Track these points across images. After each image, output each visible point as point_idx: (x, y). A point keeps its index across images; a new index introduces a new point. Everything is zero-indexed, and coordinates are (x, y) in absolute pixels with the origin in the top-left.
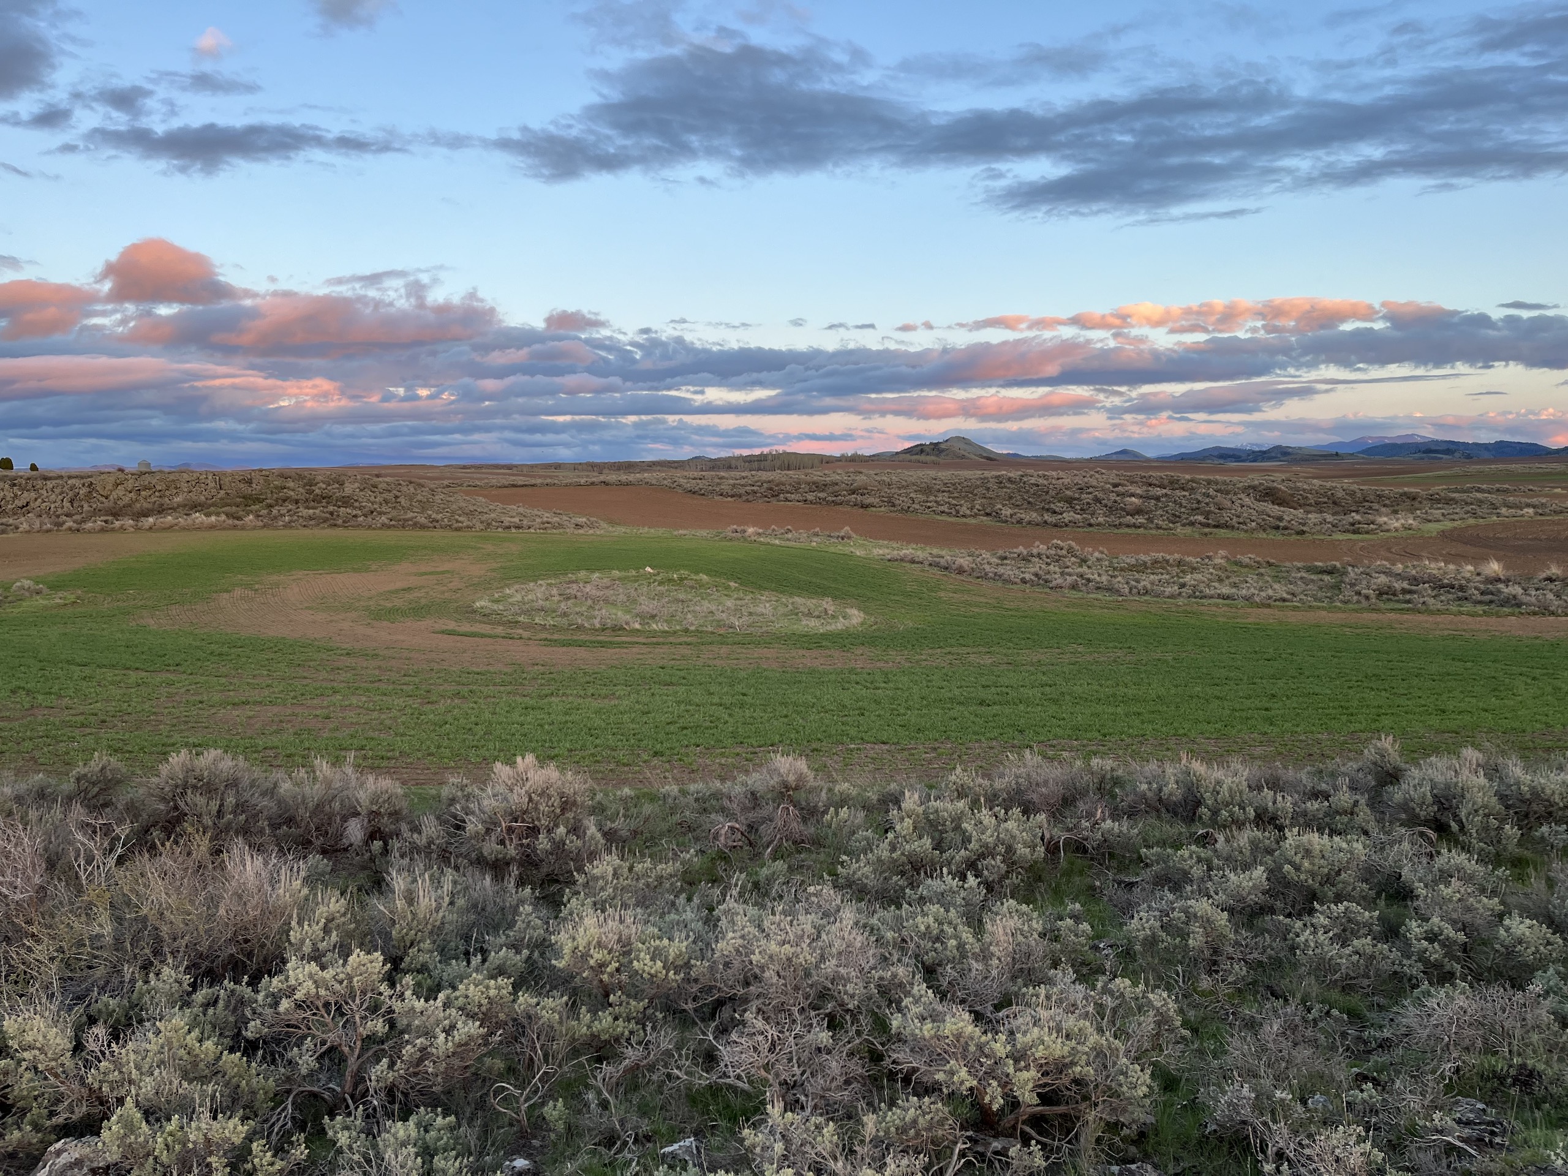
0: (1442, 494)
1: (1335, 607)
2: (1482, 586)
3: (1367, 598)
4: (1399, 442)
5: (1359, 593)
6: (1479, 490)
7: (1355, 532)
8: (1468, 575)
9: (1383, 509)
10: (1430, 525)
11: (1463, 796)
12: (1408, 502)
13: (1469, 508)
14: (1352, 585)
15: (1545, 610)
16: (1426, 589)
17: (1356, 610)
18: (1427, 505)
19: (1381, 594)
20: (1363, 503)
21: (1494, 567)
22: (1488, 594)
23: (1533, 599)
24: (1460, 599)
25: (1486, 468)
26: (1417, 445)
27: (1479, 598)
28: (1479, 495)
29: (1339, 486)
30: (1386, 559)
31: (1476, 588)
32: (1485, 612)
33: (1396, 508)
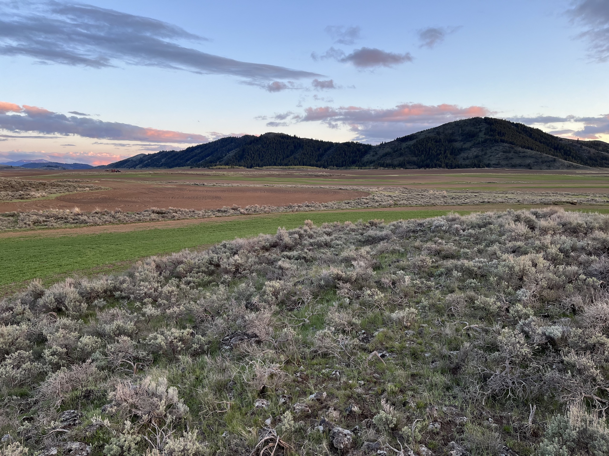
0: (55, 183)
1: (16, 230)
2: (73, 217)
3: (29, 225)
4: (37, 162)
5: (25, 224)
6: (69, 181)
7: (21, 199)
8: (68, 213)
9: (33, 189)
10: (52, 195)
11: (66, 297)
12: (42, 186)
13: (66, 188)
14: (22, 220)
15: (96, 224)
16: (52, 220)
17: (25, 231)
18: (50, 187)
19: (35, 223)
20: (24, 186)
21: (77, 210)
22: (75, 220)
23: (91, 221)
24: (65, 222)
25: (71, 173)
26: (44, 163)
27: (73, 221)
28: (69, 183)
29: (13, 180)
30: (36, 209)
31: (71, 218)
32: (75, 226)
33: (38, 188)
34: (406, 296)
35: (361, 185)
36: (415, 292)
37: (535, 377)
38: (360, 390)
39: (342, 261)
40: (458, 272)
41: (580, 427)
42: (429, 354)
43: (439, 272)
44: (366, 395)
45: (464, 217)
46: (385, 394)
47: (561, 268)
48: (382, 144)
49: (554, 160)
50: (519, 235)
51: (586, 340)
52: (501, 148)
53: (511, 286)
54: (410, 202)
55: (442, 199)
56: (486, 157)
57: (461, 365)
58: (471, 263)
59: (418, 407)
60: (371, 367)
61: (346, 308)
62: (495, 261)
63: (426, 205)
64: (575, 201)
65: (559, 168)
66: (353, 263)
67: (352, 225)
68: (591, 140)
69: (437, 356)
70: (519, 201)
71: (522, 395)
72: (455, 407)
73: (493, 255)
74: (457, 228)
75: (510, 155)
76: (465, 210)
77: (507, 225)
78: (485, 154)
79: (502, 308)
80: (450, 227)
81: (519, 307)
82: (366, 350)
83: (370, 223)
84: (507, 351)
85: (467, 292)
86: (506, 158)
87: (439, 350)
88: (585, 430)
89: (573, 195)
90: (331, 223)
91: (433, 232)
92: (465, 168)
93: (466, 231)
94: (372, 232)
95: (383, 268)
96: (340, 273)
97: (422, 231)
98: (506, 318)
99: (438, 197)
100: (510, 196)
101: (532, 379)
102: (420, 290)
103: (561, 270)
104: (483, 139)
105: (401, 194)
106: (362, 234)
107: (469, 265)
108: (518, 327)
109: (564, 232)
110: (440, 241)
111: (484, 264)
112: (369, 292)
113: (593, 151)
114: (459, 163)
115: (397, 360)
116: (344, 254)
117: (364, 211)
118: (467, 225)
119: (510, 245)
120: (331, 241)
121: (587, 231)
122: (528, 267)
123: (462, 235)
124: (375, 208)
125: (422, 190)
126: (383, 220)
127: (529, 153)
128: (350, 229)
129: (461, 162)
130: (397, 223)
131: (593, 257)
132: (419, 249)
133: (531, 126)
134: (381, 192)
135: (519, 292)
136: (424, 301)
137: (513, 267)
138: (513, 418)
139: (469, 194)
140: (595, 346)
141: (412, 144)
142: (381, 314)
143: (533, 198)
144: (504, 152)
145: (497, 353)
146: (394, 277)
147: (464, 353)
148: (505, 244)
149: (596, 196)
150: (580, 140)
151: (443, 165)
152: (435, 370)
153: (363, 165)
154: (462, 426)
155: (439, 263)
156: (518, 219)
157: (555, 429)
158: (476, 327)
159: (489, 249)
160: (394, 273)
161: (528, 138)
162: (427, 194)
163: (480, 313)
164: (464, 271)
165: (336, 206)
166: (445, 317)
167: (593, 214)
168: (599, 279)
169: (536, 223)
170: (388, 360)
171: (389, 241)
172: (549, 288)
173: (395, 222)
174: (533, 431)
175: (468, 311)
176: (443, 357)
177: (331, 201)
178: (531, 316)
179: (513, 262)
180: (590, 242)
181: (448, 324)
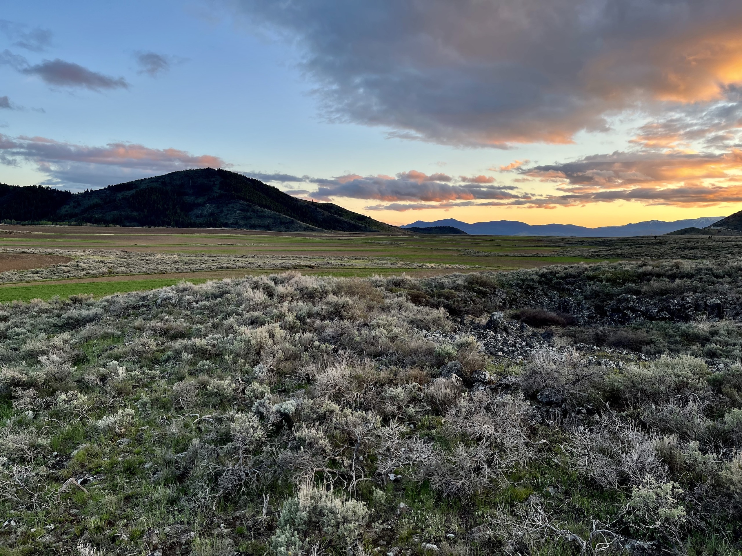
34: (119, 394)
35: (59, 247)
36: (134, 387)
37: (269, 462)
38: (48, 539)
39: (23, 358)
40: (188, 353)
41: (310, 505)
42: (151, 463)
43: (165, 356)
44: (58, 542)
45: (198, 286)
46: (87, 534)
47: (297, 336)
48: (86, 193)
49: (292, 222)
50: (257, 304)
51: (318, 410)
52: (238, 205)
53: (248, 363)
54: (132, 269)
55: (173, 265)
56: (222, 215)
57: (189, 468)
58: (204, 341)
59: (132, 537)
60: (65, 502)
61: (26, 425)
62: (231, 336)
63: (153, 273)
64: (313, 265)
65: (297, 231)
66: (40, 358)
67: (44, 303)
68: (324, 202)
69: (160, 464)
70: (259, 266)
71: (257, 486)
72: (181, 523)
73: (229, 329)
74: (188, 300)
75: (249, 214)
76: (201, 277)
77: (245, 294)
78: (222, 212)
79: (238, 389)
80: (181, 299)
81: (255, 385)
82: (58, 479)
83: (72, 300)
84: (240, 439)
85: (198, 377)
86: (244, 218)
87: (162, 456)
88: (315, 508)
89: (311, 258)
90: (8, 303)
91: (160, 306)
92: (199, 227)
93: (200, 303)
94: (73, 313)
95: (88, 360)
96: (17, 375)
97: (145, 306)
98: (243, 401)
99: (167, 262)
100: (251, 260)
101: (265, 465)
102: (140, 383)
103: (297, 338)
104: (218, 194)
105: (119, 259)
106: (59, 316)
107: (201, 345)
108: (253, 409)
109: (301, 298)
110: (167, 317)
111: (219, 341)
112: (64, 396)
113: (326, 213)
114: (192, 221)
115: (105, 482)
116: (28, 347)
117: (63, 282)
118: (201, 295)
119: (247, 316)
120: (6, 330)
121: (322, 295)
122: (265, 339)
123: (195, 309)
124: (81, 278)
125: (146, 254)
126: (92, 295)
127: (267, 213)
128: (40, 309)
129: (194, 219)
130: (112, 298)
131: (326, 322)
132: (140, 329)
133: (268, 184)
134: (89, 257)
135: (257, 369)
136: (144, 396)
137: (250, 341)
138: (247, 515)
139: (205, 258)
140: (325, 415)
141: (129, 195)
142: (84, 424)
143: (274, 262)
144: (241, 210)
145: (230, 444)
146: (103, 371)
147: (193, 453)
148: (242, 315)
149: (331, 260)
150: (314, 201)
151: (172, 223)
152: (157, 483)
153: (57, 219)
154: (188, 545)
155: (166, 345)
156: (256, 286)
157: (287, 515)
158: (209, 417)
159: (225, 322)
160: (105, 366)
161: (266, 196)
162: (153, 258)
163: (214, 400)
164: (196, 352)
165: (16, 277)
166: (172, 412)
167: (327, 277)
168: (331, 344)
169: (274, 289)
170: (92, 486)
171: (100, 323)
172: (286, 359)
173: (108, 297)
174: (268, 524)
175: (199, 400)
176: (168, 463)
177: (8, 270)
178: (266, 394)
179: (249, 335)
180: (323, 307)
181: (174, 421)
